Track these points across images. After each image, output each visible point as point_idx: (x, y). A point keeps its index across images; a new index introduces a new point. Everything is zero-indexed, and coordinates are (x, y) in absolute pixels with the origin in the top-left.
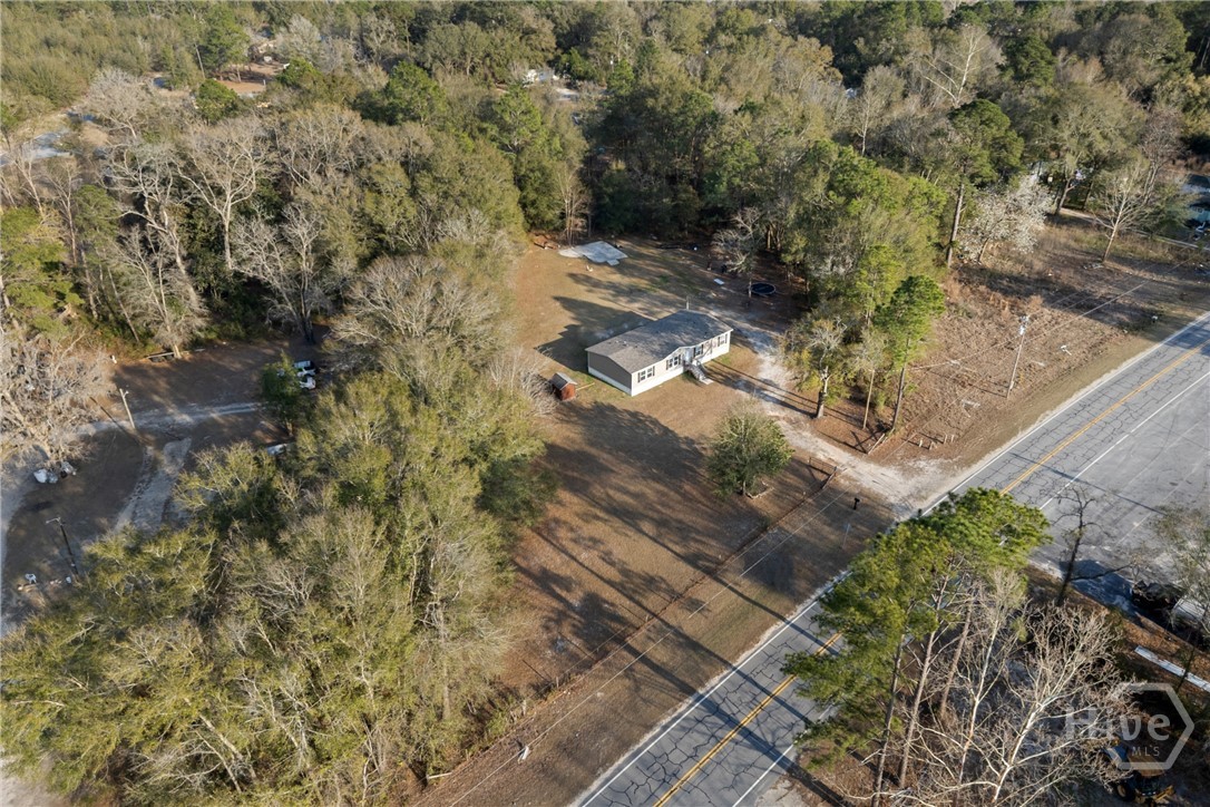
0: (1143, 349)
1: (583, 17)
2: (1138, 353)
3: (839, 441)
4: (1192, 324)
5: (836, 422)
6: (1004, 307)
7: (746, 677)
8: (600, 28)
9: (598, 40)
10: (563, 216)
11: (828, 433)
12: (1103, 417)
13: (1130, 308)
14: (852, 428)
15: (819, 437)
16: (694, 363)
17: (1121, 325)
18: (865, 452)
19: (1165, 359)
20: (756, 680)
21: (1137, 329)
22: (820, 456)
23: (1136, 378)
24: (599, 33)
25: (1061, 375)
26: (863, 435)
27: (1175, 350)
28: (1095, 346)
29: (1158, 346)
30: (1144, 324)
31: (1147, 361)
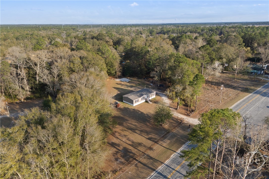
0: (248, 95)
1: (119, 39)
2: (247, 95)
3: (183, 114)
4: (257, 90)
5: (182, 110)
6: (215, 88)
7: (168, 166)
8: (122, 41)
9: (122, 43)
10: (116, 72)
11: (180, 112)
12: (243, 107)
13: (243, 87)
14: (186, 111)
15: (178, 113)
16: (148, 99)
17: (242, 91)
18: (190, 116)
19: (253, 96)
20: (171, 167)
21: (245, 91)
22: (179, 117)
23: (247, 100)
24: (122, 42)
25: (231, 100)
26: (189, 112)
27: (255, 95)
28: (237, 94)
29: (251, 94)
30: (246, 90)
31: (249, 97)
